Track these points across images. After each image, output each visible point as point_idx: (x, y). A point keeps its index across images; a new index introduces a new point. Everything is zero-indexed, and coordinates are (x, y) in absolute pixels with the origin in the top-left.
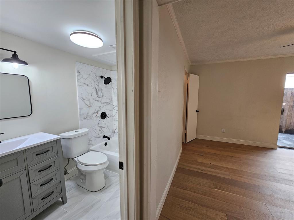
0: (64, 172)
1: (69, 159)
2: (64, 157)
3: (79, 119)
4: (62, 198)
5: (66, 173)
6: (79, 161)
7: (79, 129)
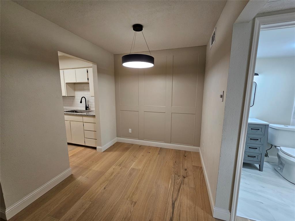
0: (265, 154)
1: (272, 145)
2: (268, 142)
3: (292, 116)
4: (260, 165)
5: (266, 155)
6: (281, 149)
7: (290, 125)
